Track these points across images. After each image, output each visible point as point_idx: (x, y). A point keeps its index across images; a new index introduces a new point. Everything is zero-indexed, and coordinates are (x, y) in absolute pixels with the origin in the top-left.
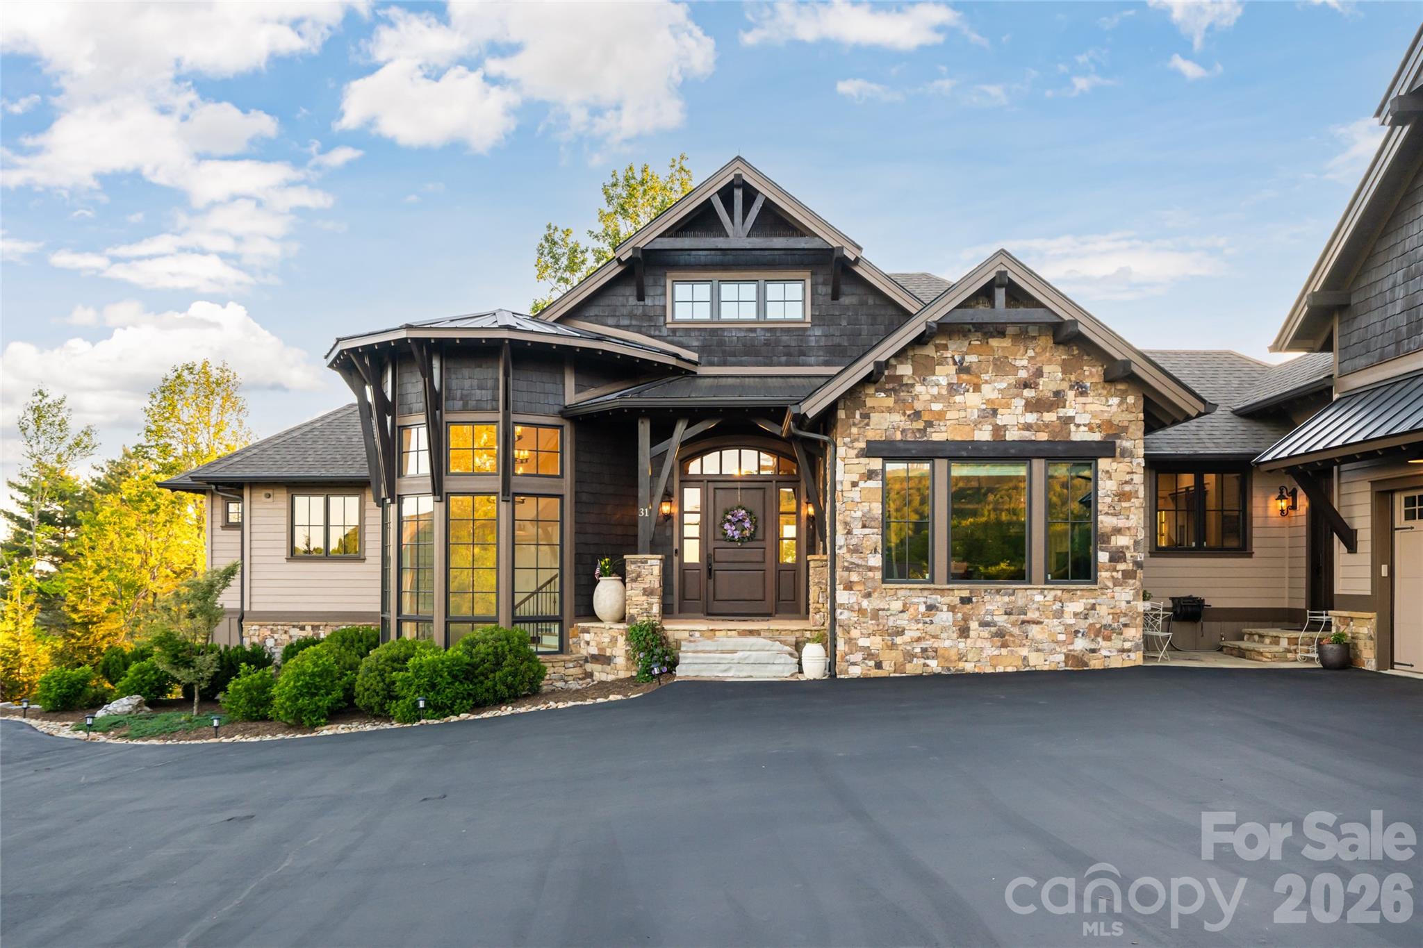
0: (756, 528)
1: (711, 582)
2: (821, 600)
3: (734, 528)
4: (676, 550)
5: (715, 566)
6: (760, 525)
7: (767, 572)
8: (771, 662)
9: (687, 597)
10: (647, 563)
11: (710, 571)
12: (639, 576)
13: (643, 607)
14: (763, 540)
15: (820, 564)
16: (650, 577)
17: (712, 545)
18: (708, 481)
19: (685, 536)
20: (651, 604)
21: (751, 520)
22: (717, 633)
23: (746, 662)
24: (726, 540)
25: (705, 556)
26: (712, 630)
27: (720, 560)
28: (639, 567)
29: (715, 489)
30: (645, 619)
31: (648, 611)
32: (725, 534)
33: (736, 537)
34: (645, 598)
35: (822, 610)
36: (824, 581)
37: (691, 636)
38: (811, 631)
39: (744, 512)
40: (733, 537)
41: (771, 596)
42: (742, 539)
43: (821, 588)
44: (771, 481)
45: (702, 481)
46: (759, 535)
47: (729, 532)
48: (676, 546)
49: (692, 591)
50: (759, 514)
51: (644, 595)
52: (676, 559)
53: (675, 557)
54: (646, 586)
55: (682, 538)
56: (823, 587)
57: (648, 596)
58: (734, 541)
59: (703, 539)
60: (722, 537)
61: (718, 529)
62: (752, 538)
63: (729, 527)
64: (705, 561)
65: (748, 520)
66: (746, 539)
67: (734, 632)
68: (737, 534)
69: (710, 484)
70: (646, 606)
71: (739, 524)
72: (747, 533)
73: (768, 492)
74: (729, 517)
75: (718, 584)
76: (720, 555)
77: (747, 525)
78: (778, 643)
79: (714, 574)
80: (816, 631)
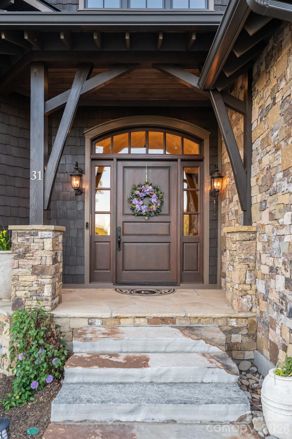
0: (162, 203)
1: (120, 253)
2: (248, 280)
3: (141, 203)
4: (87, 223)
5: (124, 239)
6: (166, 200)
7: (172, 244)
8: (199, 381)
9: (98, 268)
10: (37, 235)
11: (119, 243)
12: (27, 250)
13: (32, 289)
14: (169, 215)
15: (247, 236)
16: (40, 253)
17: (121, 219)
18: (118, 160)
19: (96, 210)
20: (42, 286)
21: (158, 196)
22: (122, 320)
23: (162, 381)
24: (134, 215)
25: (115, 229)
26: (116, 317)
27: (128, 233)
28: (28, 240)
29: (125, 167)
30: (35, 303)
31: (38, 294)
32: (133, 209)
33: (144, 212)
34: (34, 277)
35: (250, 292)
36: (252, 258)
37: (90, 324)
38: (237, 318)
39: (151, 187)
40: (141, 211)
41: (176, 265)
42: (149, 214)
43: (249, 267)
44: (176, 160)
45: (112, 160)
46: (165, 210)
47: (137, 206)
48: (87, 219)
49: (103, 261)
50: (164, 190)
51: (33, 273)
52: (87, 232)
53: (85, 230)
54: (36, 263)
55: (93, 212)
56: (251, 264)
57: (38, 275)
58: (142, 215)
59: (114, 213)
60: (131, 212)
61: (126, 204)
62: (157, 212)
63: (137, 202)
64: (115, 234)
65: (154, 195)
66: (153, 214)
67: (142, 320)
68: (144, 210)
69: (120, 163)
70: (35, 287)
71: (146, 200)
72: (154, 207)
73: (173, 172)
74: (137, 192)
75: (127, 255)
76: (129, 228)
77: (154, 200)
78: (202, 342)
79: (123, 245)
80: (243, 318)
